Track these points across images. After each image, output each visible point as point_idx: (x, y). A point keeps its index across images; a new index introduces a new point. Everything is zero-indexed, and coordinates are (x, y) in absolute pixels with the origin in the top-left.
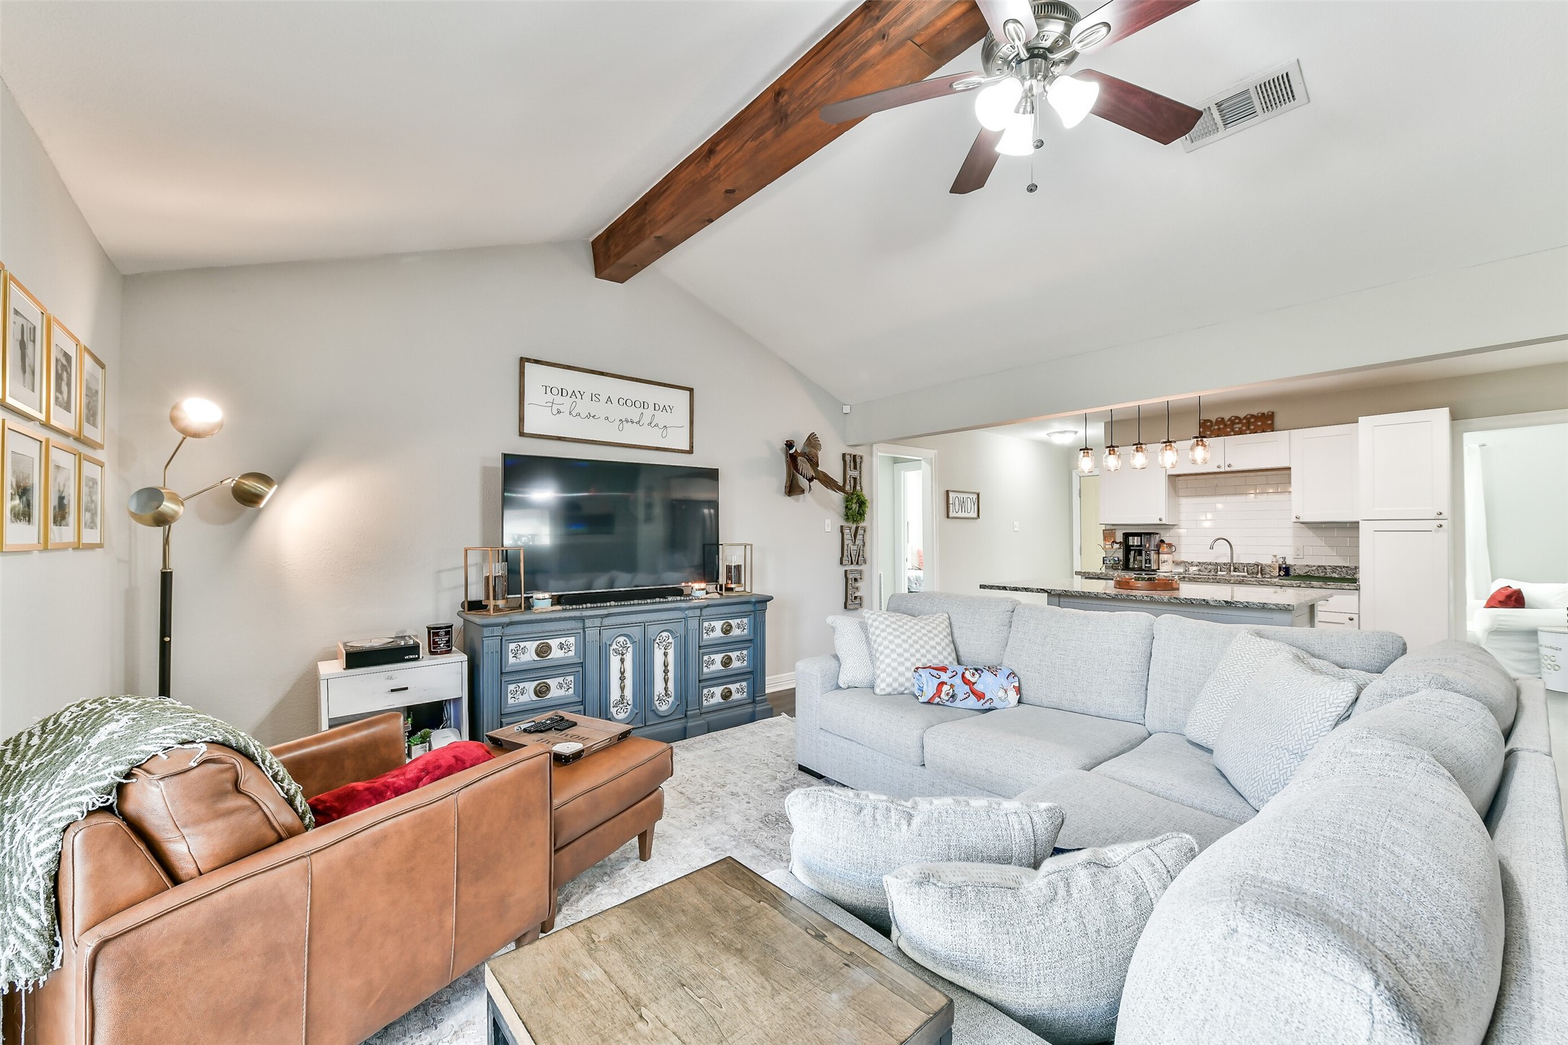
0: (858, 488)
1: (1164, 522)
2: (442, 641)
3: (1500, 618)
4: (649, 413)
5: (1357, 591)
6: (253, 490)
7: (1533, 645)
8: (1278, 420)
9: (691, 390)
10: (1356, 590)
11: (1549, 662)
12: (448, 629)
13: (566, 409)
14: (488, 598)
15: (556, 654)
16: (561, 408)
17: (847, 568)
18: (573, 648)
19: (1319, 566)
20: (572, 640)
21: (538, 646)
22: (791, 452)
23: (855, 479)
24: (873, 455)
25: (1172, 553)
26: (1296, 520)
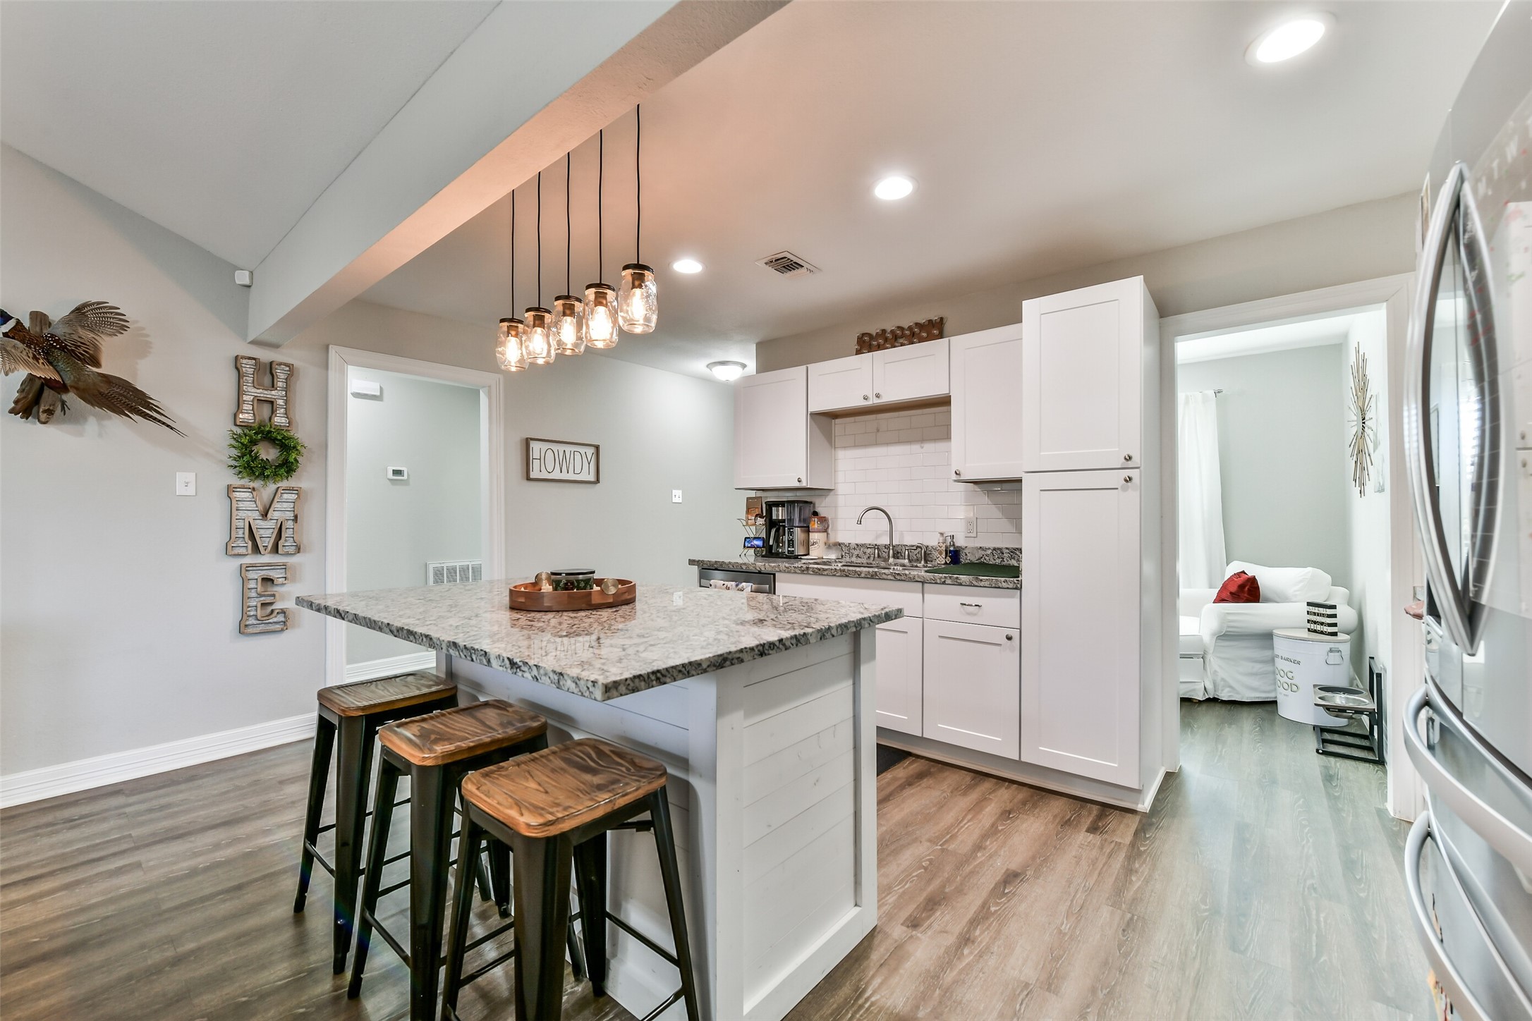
0: (280, 419)
1: (804, 484)
3: (1230, 618)
5: (1019, 591)
7: (1268, 653)
8: (950, 324)
10: (1016, 588)
11: (1286, 679)
17: (246, 561)
19: (995, 549)
23: (271, 403)
24: (326, 367)
25: (826, 531)
26: (954, 477)
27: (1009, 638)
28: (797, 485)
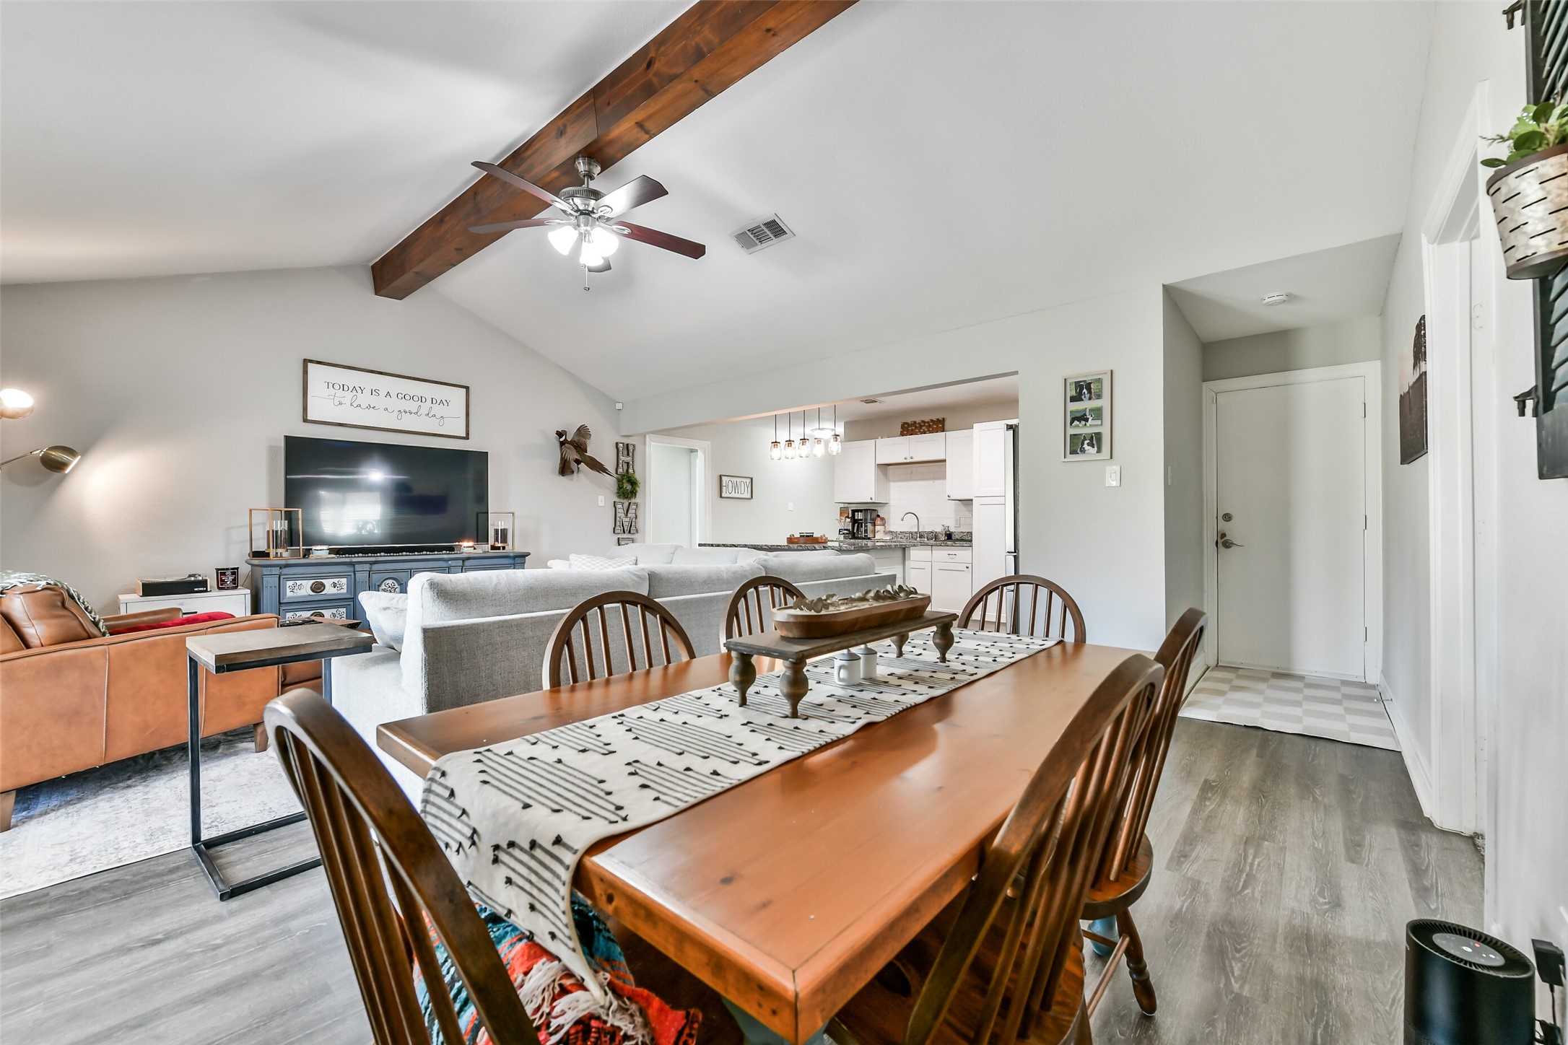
0: (631, 471)
1: (873, 501)
2: (229, 579)
4: (425, 407)
6: (60, 459)
8: (947, 424)
9: (467, 388)
10: (970, 547)
12: (235, 571)
13: (347, 401)
14: (269, 547)
15: (329, 590)
16: (342, 400)
17: (620, 536)
18: (345, 587)
19: (968, 533)
20: (344, 581)
21: (313, 584)
22: (561, 440)
23: (628, 463)
24: (645, 444)
25: (884, 525)
26: (948, 498)
27: (967, 568)
28: (870, 501)
